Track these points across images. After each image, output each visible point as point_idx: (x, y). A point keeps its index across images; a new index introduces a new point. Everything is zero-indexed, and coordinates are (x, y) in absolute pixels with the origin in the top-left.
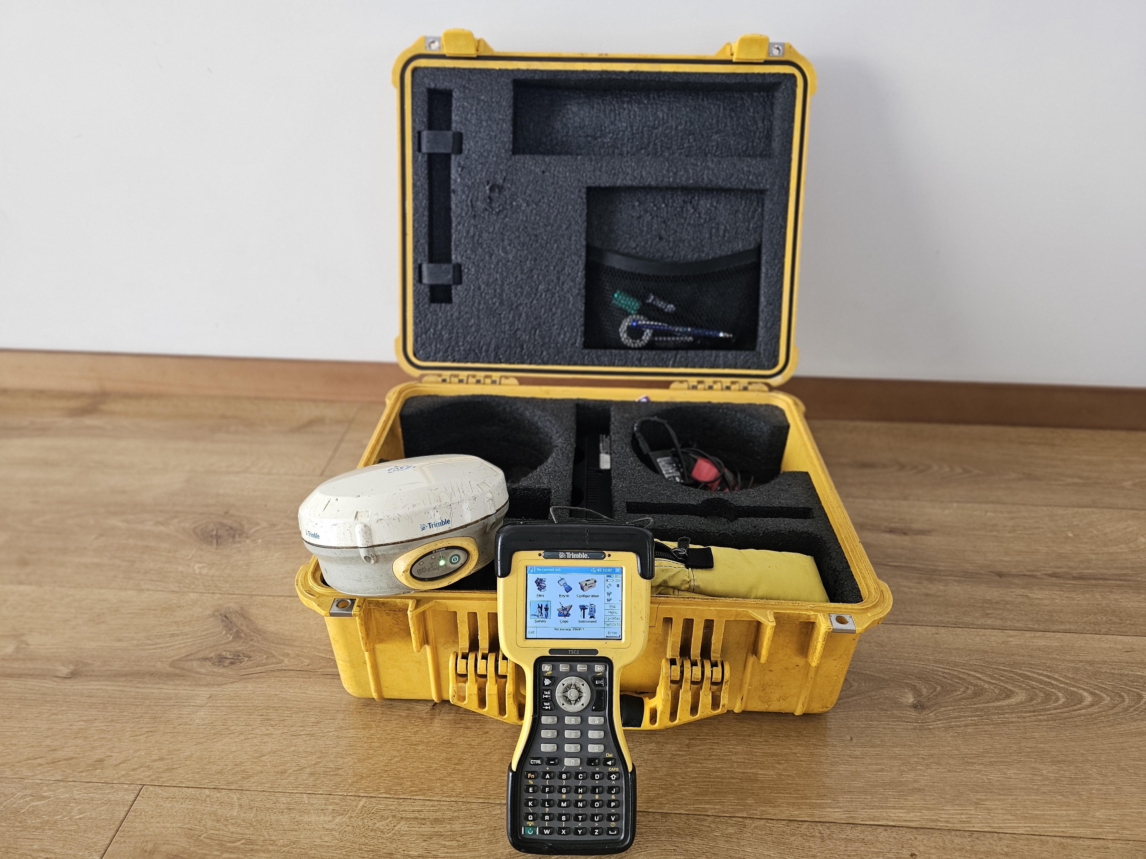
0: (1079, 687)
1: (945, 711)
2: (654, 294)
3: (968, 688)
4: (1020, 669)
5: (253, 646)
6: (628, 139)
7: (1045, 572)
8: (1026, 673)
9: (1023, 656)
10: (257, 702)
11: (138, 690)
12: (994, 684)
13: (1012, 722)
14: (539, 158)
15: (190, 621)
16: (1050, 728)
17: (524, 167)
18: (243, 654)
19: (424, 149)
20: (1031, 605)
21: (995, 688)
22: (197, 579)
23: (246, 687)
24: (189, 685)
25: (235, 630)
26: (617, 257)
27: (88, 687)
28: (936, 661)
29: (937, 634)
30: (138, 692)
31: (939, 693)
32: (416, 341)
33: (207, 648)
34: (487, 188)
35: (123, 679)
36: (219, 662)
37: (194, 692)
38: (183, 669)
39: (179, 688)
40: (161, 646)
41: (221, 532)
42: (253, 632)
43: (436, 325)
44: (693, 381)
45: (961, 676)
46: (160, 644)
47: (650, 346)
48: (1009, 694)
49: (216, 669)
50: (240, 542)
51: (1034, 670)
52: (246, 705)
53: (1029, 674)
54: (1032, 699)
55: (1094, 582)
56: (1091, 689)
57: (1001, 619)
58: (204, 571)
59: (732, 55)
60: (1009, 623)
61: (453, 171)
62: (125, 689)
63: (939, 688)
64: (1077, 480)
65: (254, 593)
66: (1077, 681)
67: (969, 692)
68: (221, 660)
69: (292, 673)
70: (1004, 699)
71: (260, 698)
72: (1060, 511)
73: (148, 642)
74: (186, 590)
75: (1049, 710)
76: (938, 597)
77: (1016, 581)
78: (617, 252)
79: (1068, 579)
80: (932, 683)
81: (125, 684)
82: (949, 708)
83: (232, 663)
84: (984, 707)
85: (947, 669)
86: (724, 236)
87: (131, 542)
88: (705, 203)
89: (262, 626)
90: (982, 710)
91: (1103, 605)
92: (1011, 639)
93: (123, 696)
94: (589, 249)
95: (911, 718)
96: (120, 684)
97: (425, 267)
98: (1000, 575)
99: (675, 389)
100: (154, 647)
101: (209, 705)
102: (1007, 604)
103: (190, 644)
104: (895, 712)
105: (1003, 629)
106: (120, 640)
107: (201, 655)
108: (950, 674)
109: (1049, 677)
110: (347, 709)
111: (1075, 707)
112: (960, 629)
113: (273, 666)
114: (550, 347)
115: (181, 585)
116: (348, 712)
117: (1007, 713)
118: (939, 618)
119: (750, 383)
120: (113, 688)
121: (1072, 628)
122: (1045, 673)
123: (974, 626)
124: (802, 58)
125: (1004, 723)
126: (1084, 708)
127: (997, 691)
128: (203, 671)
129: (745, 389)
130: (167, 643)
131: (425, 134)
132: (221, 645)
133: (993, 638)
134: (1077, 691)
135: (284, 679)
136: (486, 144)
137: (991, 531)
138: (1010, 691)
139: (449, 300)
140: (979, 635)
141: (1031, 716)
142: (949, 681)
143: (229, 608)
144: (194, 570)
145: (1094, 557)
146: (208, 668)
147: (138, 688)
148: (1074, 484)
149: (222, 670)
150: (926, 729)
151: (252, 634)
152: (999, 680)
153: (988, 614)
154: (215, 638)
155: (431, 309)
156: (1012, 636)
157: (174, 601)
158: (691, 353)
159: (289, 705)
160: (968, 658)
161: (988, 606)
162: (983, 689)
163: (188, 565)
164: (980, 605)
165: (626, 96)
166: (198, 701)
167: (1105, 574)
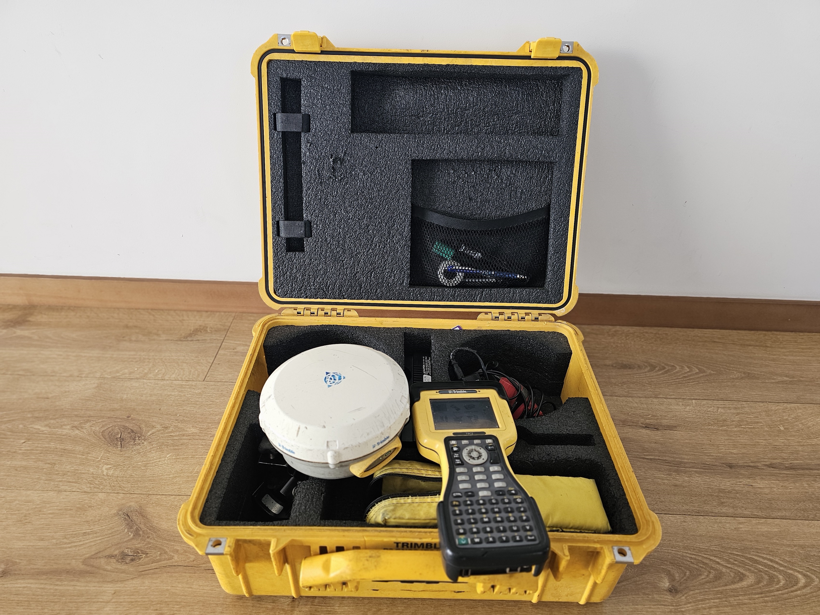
0: (795, 570)
1: (693, 594)
2: (465, 245)
3: (710, 572)
4: (749, 554)
5: (149, 543)
6: (445, 119)
7: (764, 463)
8: (754, 557)
9: (751, 541)
10: (152, 597)
11: (56, 587)
12: (730, 568)
13: (745, 604)
14: (373, 136)
15: (99, 520)
16: (774, 609)
17: (361, 143)
18: (142, 551)
19: (279, 128)
20: (755, 494)
21: (731, 571)
22: (105, 480)
23: (144, 583)
24: (98, 582)
25: (135, 528)
26: (436, 215)
27: (16, 585)
28: (685, 548)
29: (685, 522)
30: (56, 589)
31: (688, 578)
32: (275, 282)
33: (113, 545)
34: (331, 160)
35: (44, 577)
36: (122, 559)
37: (101, 589)
38: (93, 566)
39: (90, 585)
40: (76, 544)
41: (125, 435)
42: (150, 530)
43: (292, 270)
44: (496, 312)
45: (705, 561)
46: (75, 542)
47: (462, 285)
48: (742, 577)
49: (119, 566)
50: (139, 444)
51: (760, 555)
52: (144, 600)
53: (756, 558)
54: (759, 582)
55: (801, 472)
56: (804, 572)
57: (733, 507)
58: (111, 472)
59: (530, 51)
60: (739, 511)
61: (303, 147)
62: (47, 587)
63: (688, 573)
64: (786, 379)
65: (150, 493)
66: (793, 564)
67: (711, 576)
68: (123, 557)
69: (181, 569)
70: (738, 582)
71: (155, 593)
72: (773, 407)
73: (65, 540)
74: (96, 490)
75: (772, 591)
76: (684, 487)
77: (742, 472)
78: (436, 211)
79: (782, 469)
80: (683, 568)
81: (46, 582)
82: (697, 591)
83: (132, 560)
84: (723, 590)
85: (693, 554)
86: (521, 197)
87: (52, 445)
88: (506, 172)
89: (157, 523)
90: (722, 593)
91: (810, 493)
92: (741, 526)
93: (44, 593)
94: (414, 208)
95: (667, 601)
96: (42, 581)
97: (281, 223)
98: (731, 466)
99: (481, 320)
100: (70, 545)
101: (113, 600)
102: (737, 493)
103: (99, 542)
104: (655, 596)
105: (734, 516)
106: (42, 540)
107: (107, 553)
108: (695, 559)
109: (771, 561)
110: (224, 603)
111: (793, 589)
112: (702, 517)
113: (165, 562)
114: (383, 286)
115: (92, 486)
116: (225, 606)
117: (741, 595)
118: (686, 507)
119: (540, 314)
120: (37, 586)
121: (787, 514)
122: (768, 557)
123: (713, 514)
124: (588, 55)
125: (739, 605)
126: (799, 589)
127: (732, 574)
128: (109, 568)
129: (536, 319)
130: (80, 541)
131: (279, 116)
132: (124, 542)
133: (728, 525)
134: (793, 573)
135: (174, 575)
136: (330, 124)
137: (722, 426)
138: (742, 574)
139: (301, 249)
140: (716, 522)
141: (759, 598)
142: (695, 566)
143: (130, 507)
144: (103, 472)
145: (800, 448)
146: (113, 564)
147: (57, 585)
148: (783, 382)
149: (124, 567)
150: (679, 612)
151: (149, 531)
152: (734, 564)
153: (723, 503)
154: (118, 536)
155: (287, 257)
156: (742, 523)
157: (86, 501)
158: (494, 291)
159: (178, 600)
160: (708, 545)
161: (722, 495)
162: (721, 573)
163: (98, 467)
164: (716, 494)
165: (443, 83)
166: (105, 597)
167: (810, 465)
